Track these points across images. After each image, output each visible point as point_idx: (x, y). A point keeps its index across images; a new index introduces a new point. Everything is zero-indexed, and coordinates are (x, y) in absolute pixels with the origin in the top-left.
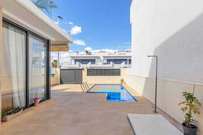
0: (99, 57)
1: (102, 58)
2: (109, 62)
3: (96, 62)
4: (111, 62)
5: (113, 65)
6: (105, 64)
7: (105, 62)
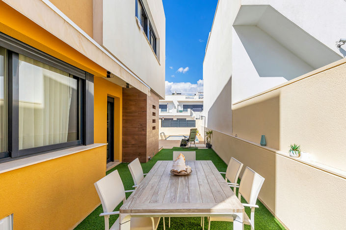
0: (172, 102)
1: (176, 104)
2: (186, 109)
3: (168, 109)
4: (188, 109)
5: (191, 113)
6: (181, 111)
7: (181, 109)
